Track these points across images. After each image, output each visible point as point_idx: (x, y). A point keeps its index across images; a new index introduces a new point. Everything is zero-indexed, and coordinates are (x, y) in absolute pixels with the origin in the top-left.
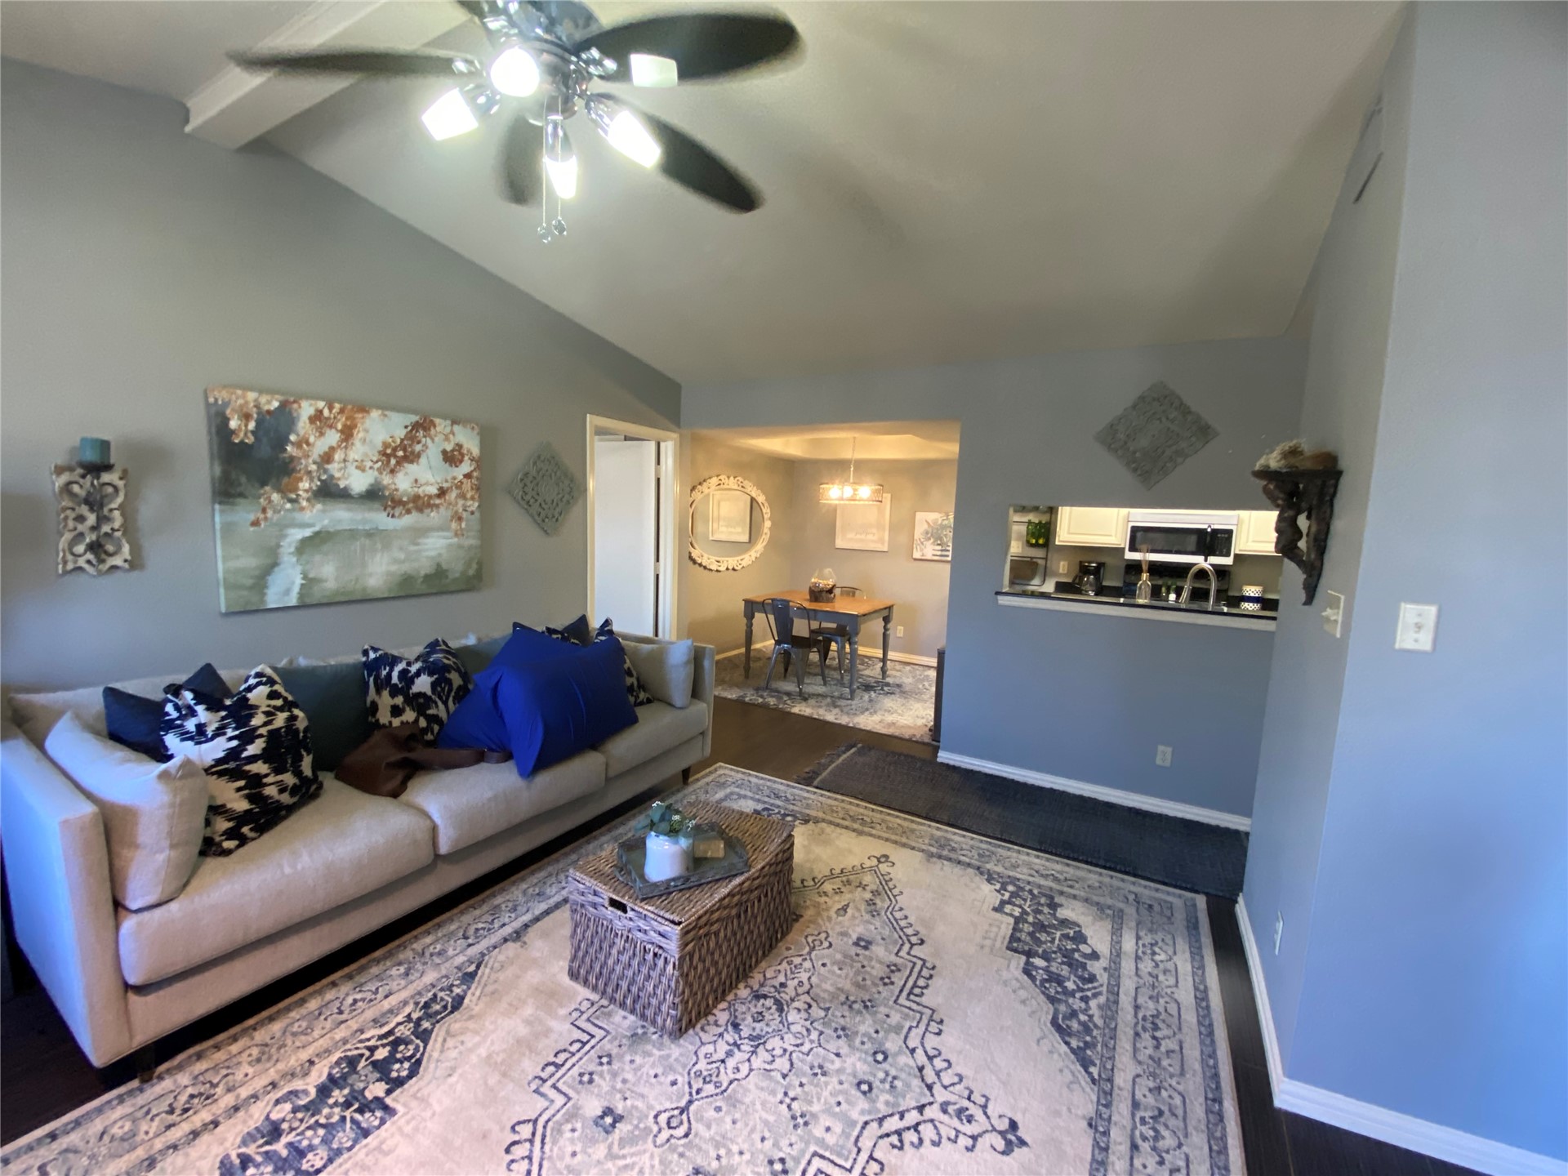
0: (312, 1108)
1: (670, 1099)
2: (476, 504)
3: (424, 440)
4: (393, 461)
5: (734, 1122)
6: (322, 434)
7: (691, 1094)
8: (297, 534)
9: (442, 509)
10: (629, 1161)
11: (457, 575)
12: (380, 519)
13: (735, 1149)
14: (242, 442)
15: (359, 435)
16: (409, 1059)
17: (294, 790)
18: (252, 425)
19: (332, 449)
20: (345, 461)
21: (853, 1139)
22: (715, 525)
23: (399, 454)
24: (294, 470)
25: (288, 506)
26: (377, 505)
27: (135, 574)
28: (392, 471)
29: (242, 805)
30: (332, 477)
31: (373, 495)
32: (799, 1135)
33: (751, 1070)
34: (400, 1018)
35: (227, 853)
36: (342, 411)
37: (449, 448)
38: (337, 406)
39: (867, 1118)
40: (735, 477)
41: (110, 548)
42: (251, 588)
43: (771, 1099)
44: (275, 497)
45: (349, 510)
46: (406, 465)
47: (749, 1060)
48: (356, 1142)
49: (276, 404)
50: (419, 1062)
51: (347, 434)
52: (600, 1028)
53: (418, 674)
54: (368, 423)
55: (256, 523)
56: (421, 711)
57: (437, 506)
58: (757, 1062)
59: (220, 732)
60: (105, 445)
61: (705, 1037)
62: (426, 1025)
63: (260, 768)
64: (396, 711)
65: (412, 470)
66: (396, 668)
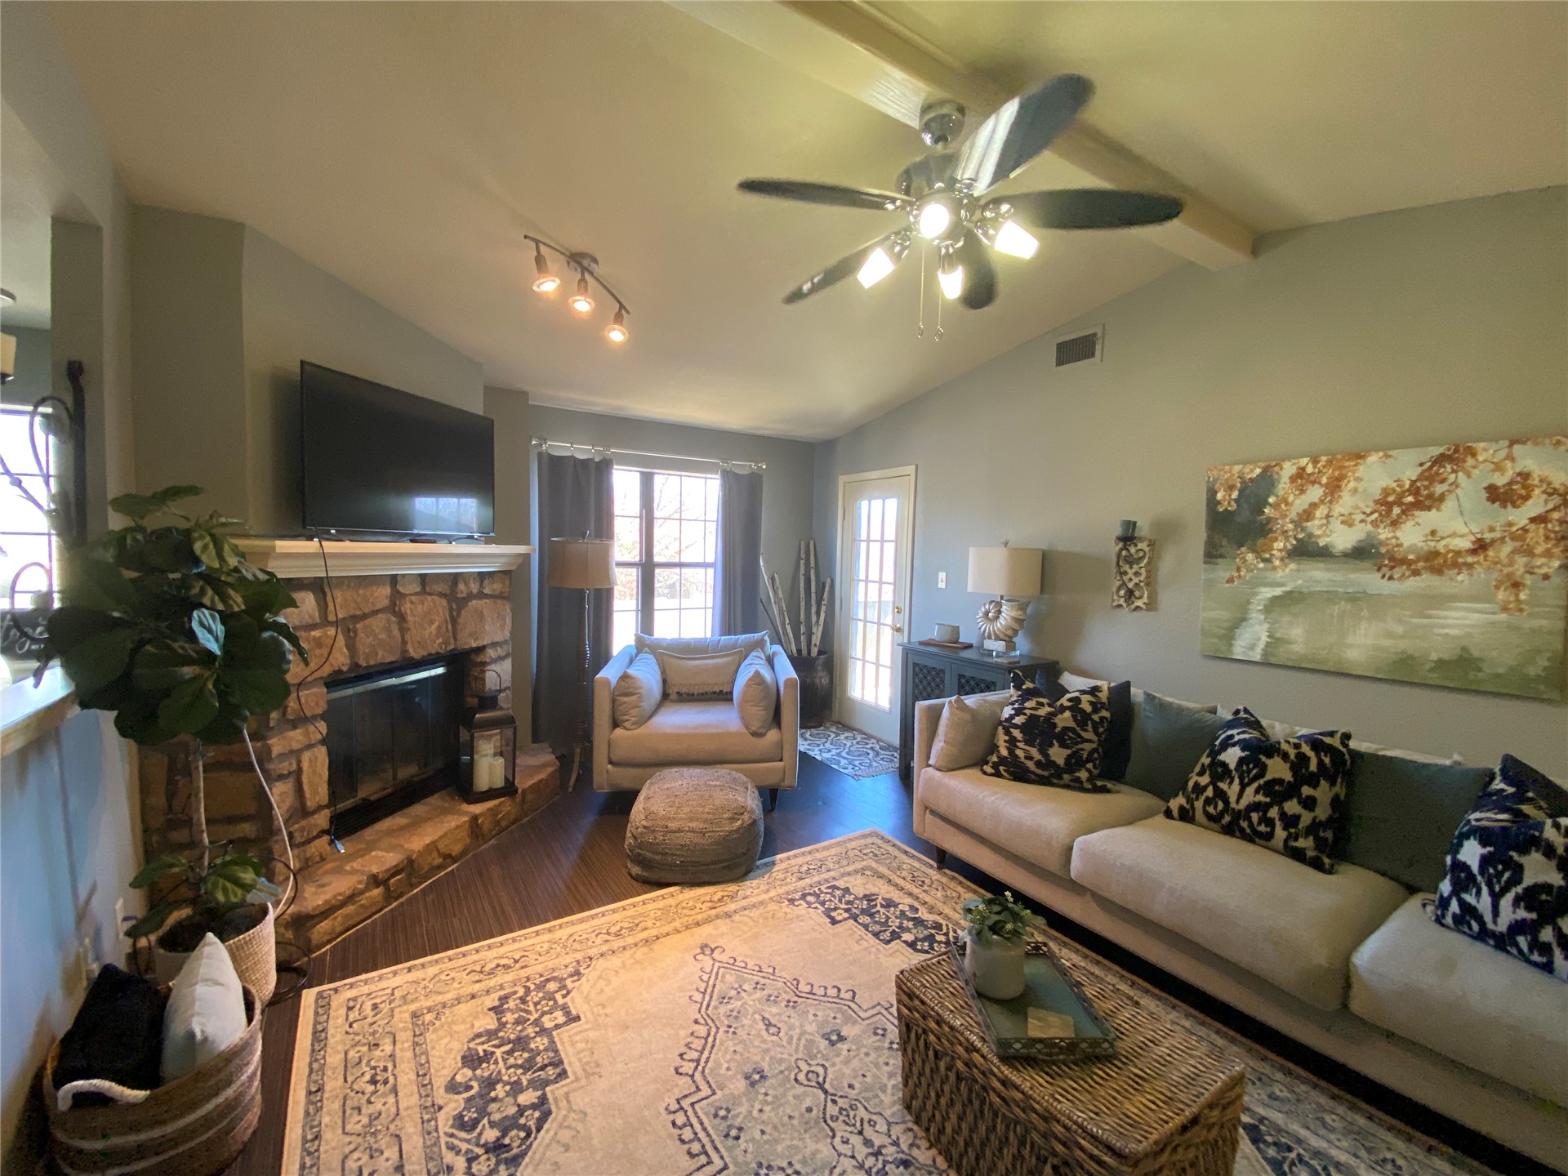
0: (901, 916)
1: (835, 1080)
2: (1558, 563)
3: (1452, 477)
4: (1396, 510)
5: (790, 1117)
6: (1303, 492)
7: (834, 1095)
8: (1267, 593)
9: (1479, 569)
10: (795, 1042)
12: (1369, 580)
14: (1226, 510)
15: (1349, 485)
16: (931, 948)
18: (1235, 495)
19: (1314, 506)
20: (1328, 516)
23: (1408, 500)
24: (1271, 531)
25: (1261, 565)
26: (1366, 564)
27: (1150, 614)
28: (1395, 524)
30: (1310, 535)
31: (1362, 553)
32: (750, 1163)
33: (840, 1155)
36: (1329, 464)
37: (1500, 480)
38: (1324, 458)
41: (1137, 593)
44: (1250, 557)
45: (1327, 570)
46: (1417, 513)
48: (871, 932)
49: (1258, 471)
51: (1334, 488)
54: (1361, 471)
55: (1230, 580)
56: (1215, 779)
58: (846, 1165)
60: (1133, 524)
61: (899, 1128)
65: (1428, 519)
66: (1230, 732)
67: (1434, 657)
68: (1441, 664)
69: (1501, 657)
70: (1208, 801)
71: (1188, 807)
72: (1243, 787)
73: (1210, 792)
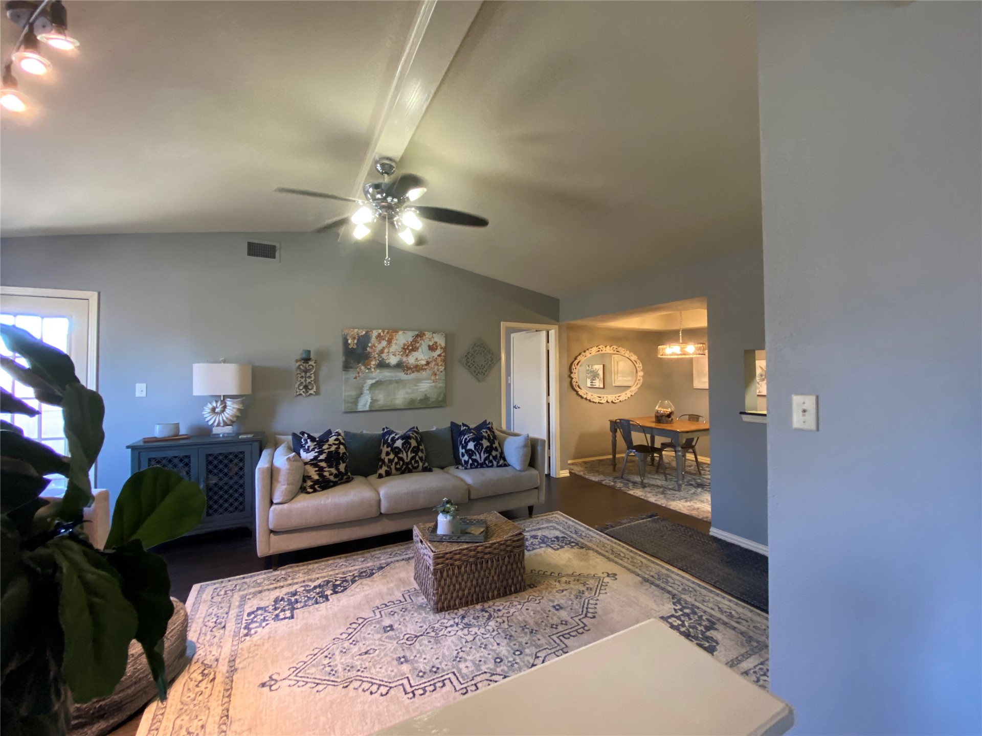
0: (308, 591)
1: (415, 631)
2: (443, 368)
3: (420, 341)
4: (407, 351)
5: (432, 648)
6: (380, 343)
7: (424, 633)
8: (370, 382)
9: (428, 370)
10: (384, 643)
11: (434, 400)
12: (401, 375)
13: (424, 656)
14: (352, 348)
15: (394, 342)
16: (344, 587)
17: (336, 476)
18: (356, 341)
19: (384, 348)
20: (388, 352)
21: (473, 675)
22: (616, 376)
23: (410, 348)
24: (370, 357)
25: (367, 371)
26: (400, 370)
27: (317, 397)
28: (407, 356)
29: (316, 477)
30: (383, 359)
31: (399, 366)
32: (453, 664)
33: (455, 634)
34: (351, 574)
35: (309, 493)
36: (388, 333)
37: (431, 344)
38: (386, 331)
39: (486, 671)
40: (610, 347)
41: (310, 387)
42: (352, 403)
43: (454, 648)
44: (363, 368)
45: (390, 372)
46: (413, 352)
47: (457, 631)
48: (313, 604)
49: (364, 333)
50: (346, 589)
51: (390, 342)
52: (411, 599)
53: (398, 439)
54: (397, 336)
56: (396, 454)
57: (425, 369)
58: (460, 633)
59: (313, 450)
60: (309, 352)
61: (447, 616)
62: (357, 578)
63: (323, 464)
64: (388, 454)
65: (415, 354)
66: (391, 436)
67: (419, 399)
68: (420, 400)
69: (433, 396)
70: (396, 464)
71: (388, 469)
72: (407, 453)
73: (396, 460)
